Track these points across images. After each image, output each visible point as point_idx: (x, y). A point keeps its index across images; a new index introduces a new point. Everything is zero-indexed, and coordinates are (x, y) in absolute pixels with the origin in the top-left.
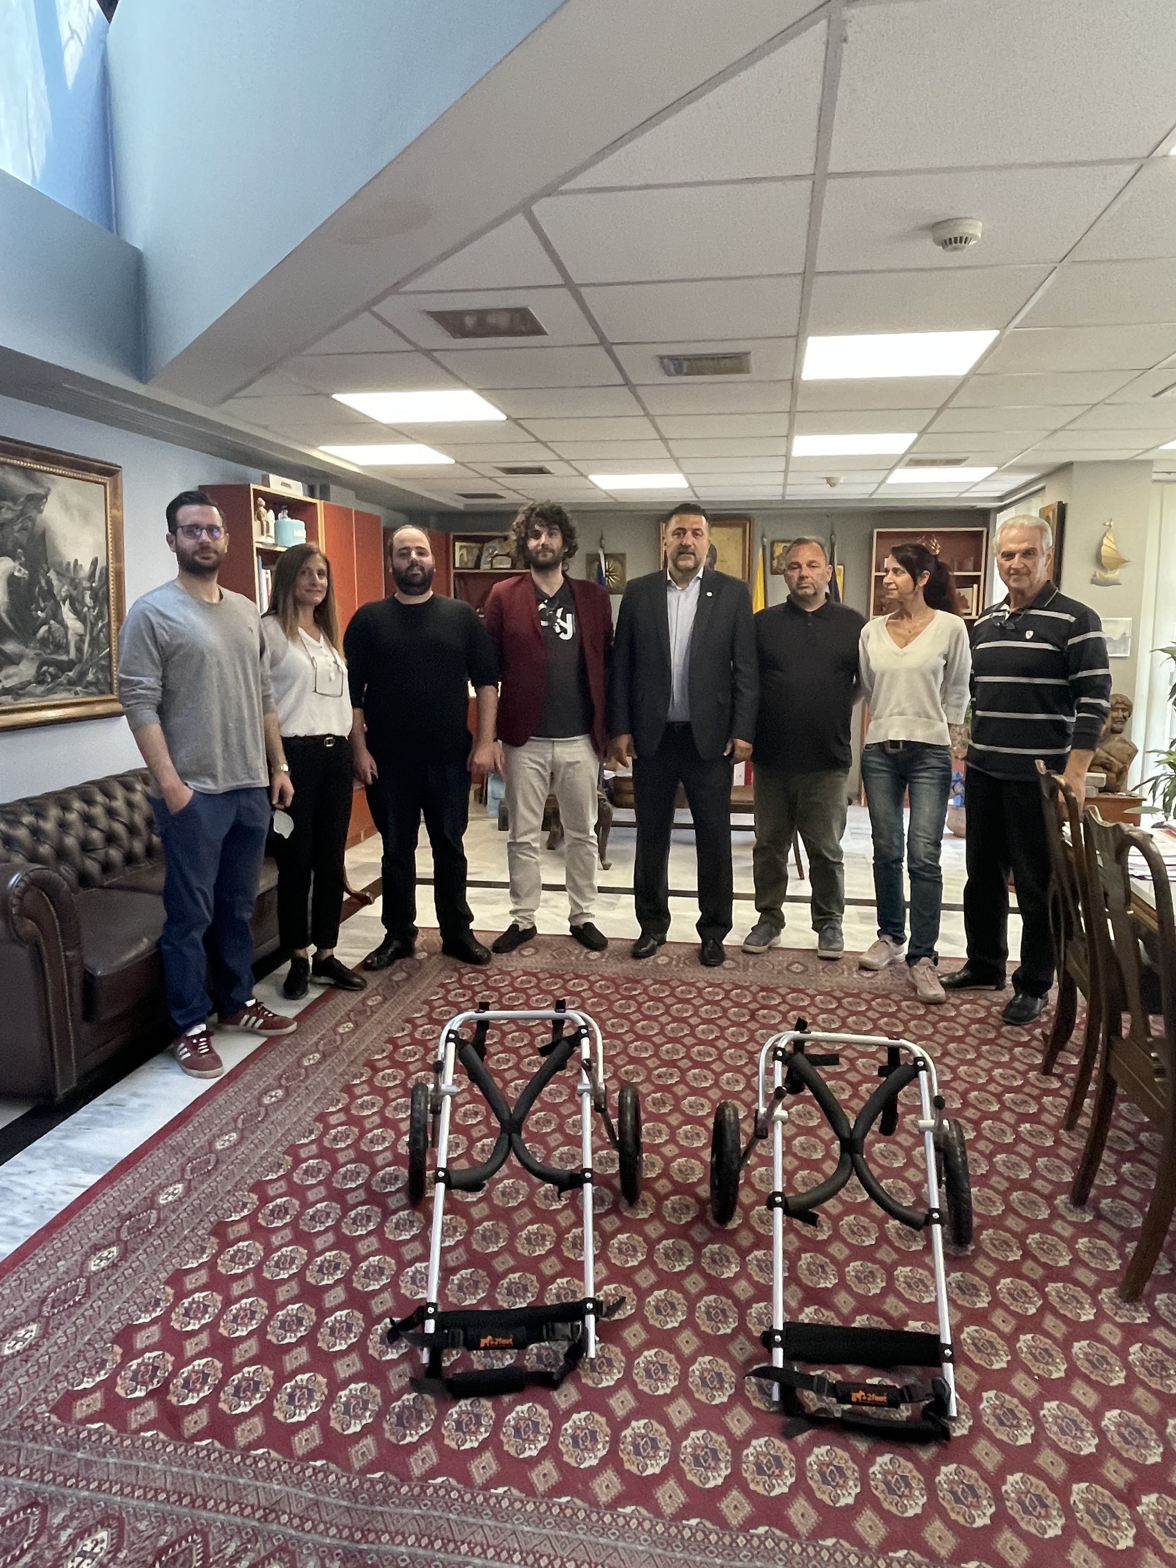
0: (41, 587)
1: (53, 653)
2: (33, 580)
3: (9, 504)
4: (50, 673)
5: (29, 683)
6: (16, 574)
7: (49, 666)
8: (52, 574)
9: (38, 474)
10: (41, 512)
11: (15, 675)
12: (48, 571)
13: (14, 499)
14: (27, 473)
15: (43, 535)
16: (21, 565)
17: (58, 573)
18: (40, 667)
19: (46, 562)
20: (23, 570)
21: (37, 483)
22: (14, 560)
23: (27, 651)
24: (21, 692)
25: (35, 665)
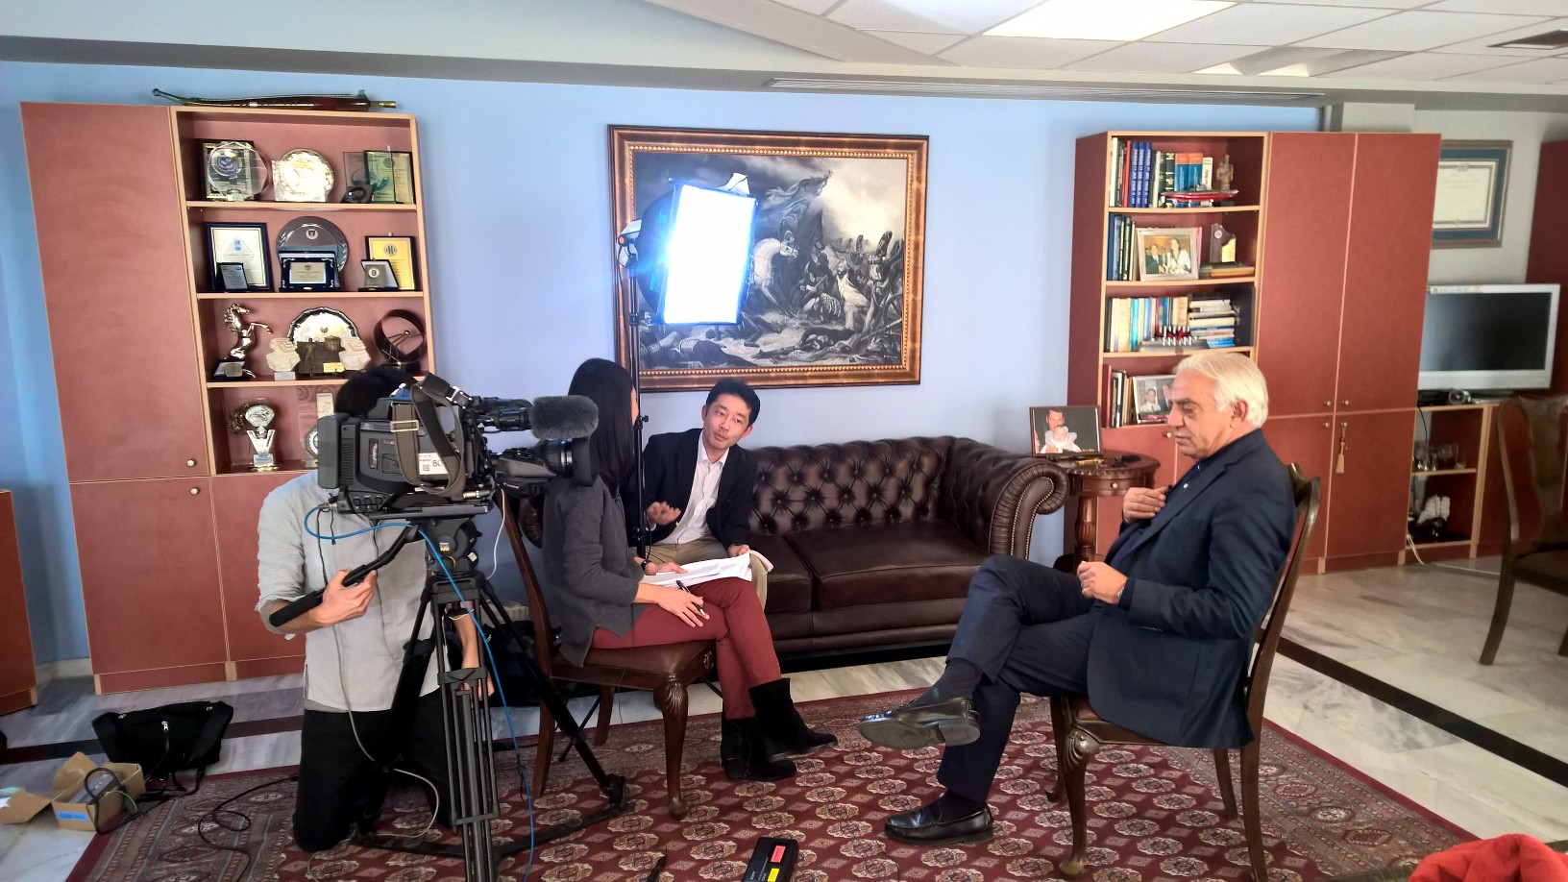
0: (812, 263)
1: (822, 323)
2: (803, 257)
3: (780, 191)
4: (820, 342)
5: (794, 349)
6: (782, 253)
7: (818, 335)
8: (828, 251)
9: (817, 161)
10: (816, 194)
11: (777, 341)
12: (823, 248)
13: (785, 186)
14: (804, 161)
15: (819, 216)
16: (788, 244)
17: (834, 249)
18: (806, 336)
19: (821, 239)
20: (791, 249)
21: (814, 168)
22: (781, 241)
23: (791, 321)
24: (782, 356)
25: (802, 332)
